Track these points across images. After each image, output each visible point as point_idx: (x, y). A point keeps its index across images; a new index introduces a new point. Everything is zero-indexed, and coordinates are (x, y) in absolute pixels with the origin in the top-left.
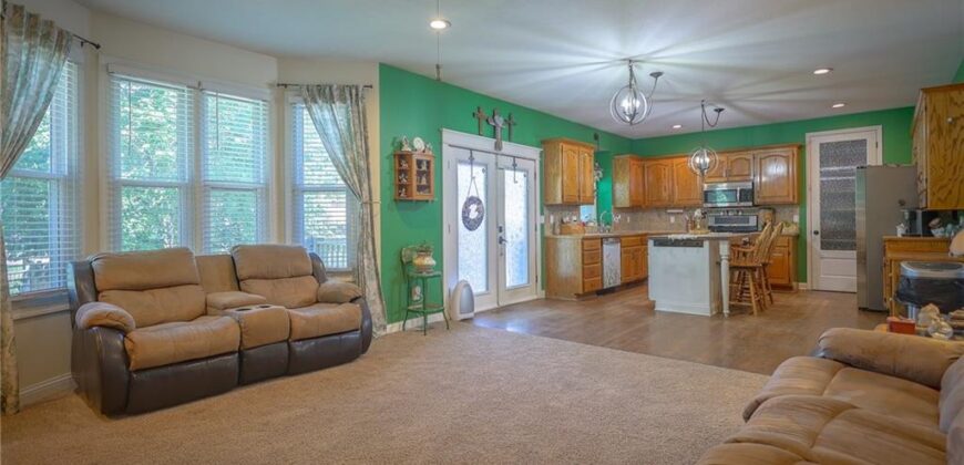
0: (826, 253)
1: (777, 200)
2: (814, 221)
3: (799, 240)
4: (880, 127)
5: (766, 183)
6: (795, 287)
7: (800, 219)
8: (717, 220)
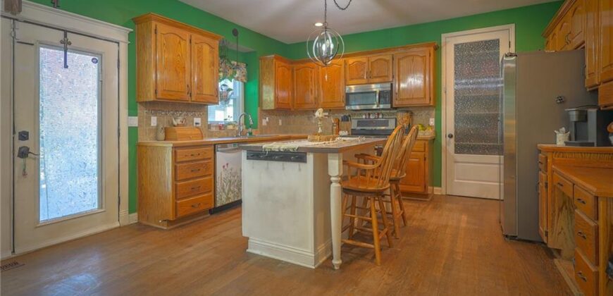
0: (460, 157)
1: (415, 102)
2: (449, 123)
3: (434, 142)
4: (513, 26)
5: (404, 89)
6: (429, 192)
7: (436, 122)
8: (360, 123)
